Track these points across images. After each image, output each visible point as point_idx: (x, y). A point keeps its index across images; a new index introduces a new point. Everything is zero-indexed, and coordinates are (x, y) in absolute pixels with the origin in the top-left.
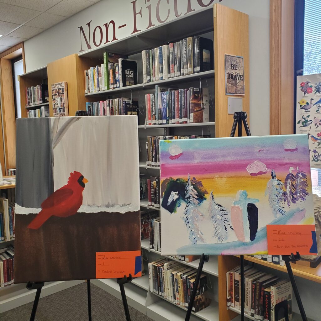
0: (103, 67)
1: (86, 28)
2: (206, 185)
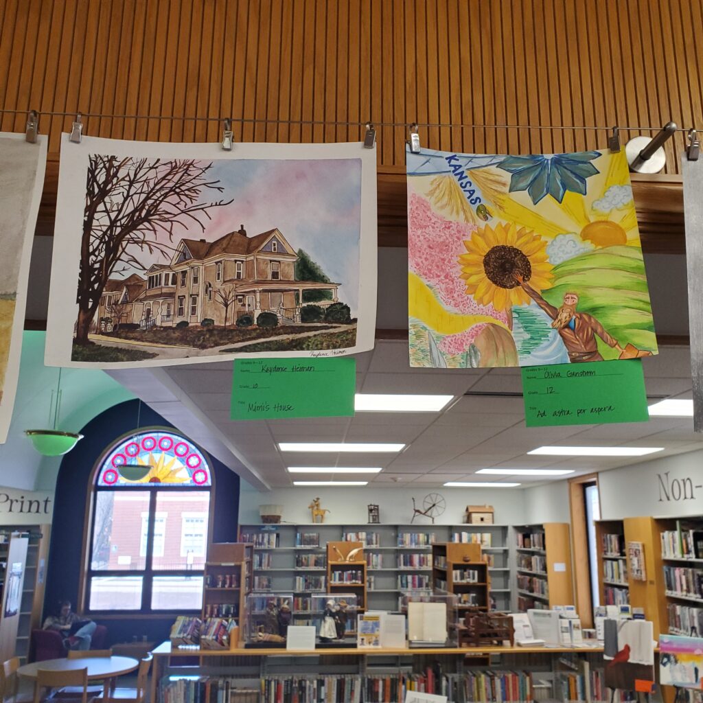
0: (677, 533)
1: (664, 477)
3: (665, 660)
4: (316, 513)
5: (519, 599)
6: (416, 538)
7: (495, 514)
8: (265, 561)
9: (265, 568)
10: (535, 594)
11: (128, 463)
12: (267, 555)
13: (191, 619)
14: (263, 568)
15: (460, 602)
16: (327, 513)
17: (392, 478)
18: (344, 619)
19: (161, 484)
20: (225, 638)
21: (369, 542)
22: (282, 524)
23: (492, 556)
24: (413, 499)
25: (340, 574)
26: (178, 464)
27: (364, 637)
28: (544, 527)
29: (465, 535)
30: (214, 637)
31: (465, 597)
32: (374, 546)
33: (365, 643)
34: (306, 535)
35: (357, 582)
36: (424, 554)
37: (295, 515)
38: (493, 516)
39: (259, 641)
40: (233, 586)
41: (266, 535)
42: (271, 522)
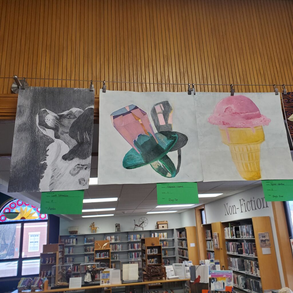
0: (229, 228)
1: (226, 205)
2: (217, 279)
3: (213, 280)
4: (93, 229)
5: (179, 259)
6: (136, 236)
7: (168, 224)
8: (71, 250)
9: (71, 253)
10: (184, 257)
11: (11, 211)
12: (72, 248)
13: (27, 278)
14: (70, 254)
15: (151, 263)
16: (98, 228)
17: (123, 212)
18: (94, 274)
19: (26, 220)
20: (41, 285)
21: (116, 240)
22: (78, 234)
23: (168, 242)
24: (134, 220)
25: (99, 254)
26: (33, 211)
27: (103, 280)
28: (186, 228)
29: (156, 234)
30: (37, 286)
31: (152, 260)
32: (118, 241)
33: (104, 283)
34: (89, 238)
35: (107, 257)
36: (139, 243)
37: (84, 230)
38: (167, 225)
39: (57, 286)
40: (53, 262)
41: (71, 240)
42: (73, 234)
